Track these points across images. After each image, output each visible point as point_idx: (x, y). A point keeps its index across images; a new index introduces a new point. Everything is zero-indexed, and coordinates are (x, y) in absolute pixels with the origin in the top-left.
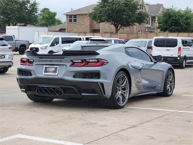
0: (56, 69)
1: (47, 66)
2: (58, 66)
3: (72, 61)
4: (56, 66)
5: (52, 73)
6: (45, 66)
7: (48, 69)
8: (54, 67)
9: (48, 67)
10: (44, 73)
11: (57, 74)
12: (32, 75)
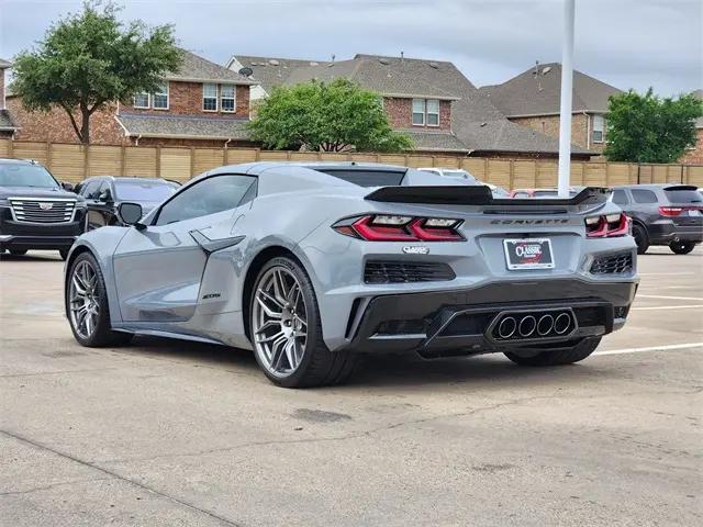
0: (545, 247)
1: (514, 241)
2: (548, 240)
4: (542, 240)
6: (506, 241)
8: (538, 243)
9: (519, 244)
10: (511, 267)
11: (553, 265)
12: (455, 276)
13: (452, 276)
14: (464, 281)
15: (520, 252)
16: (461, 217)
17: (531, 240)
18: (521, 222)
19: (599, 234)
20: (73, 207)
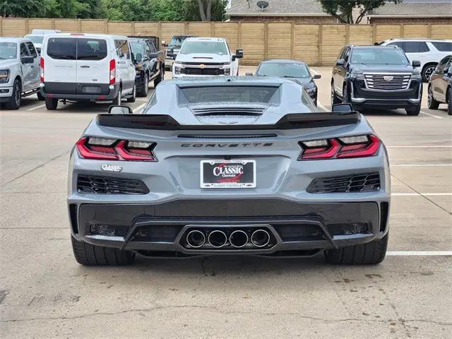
0: (248, 169)
1: (212, 162)
2: (254, 161)
3: (301, 143)
4: (245, 162)
5: (236, 184)
6: (203, 162)
7: (217, 171)
8: (240, 164)
9: (217, 165)
10: (203, 185)
11: (254, 185)
12: (149, 191)
13: (145, 191)
14: (156, 196)
15: (217, 172)
16: (155, 141)
17: (232, 161)
18: (213, 146)
19: (328, 155)
20: (409, 78)
